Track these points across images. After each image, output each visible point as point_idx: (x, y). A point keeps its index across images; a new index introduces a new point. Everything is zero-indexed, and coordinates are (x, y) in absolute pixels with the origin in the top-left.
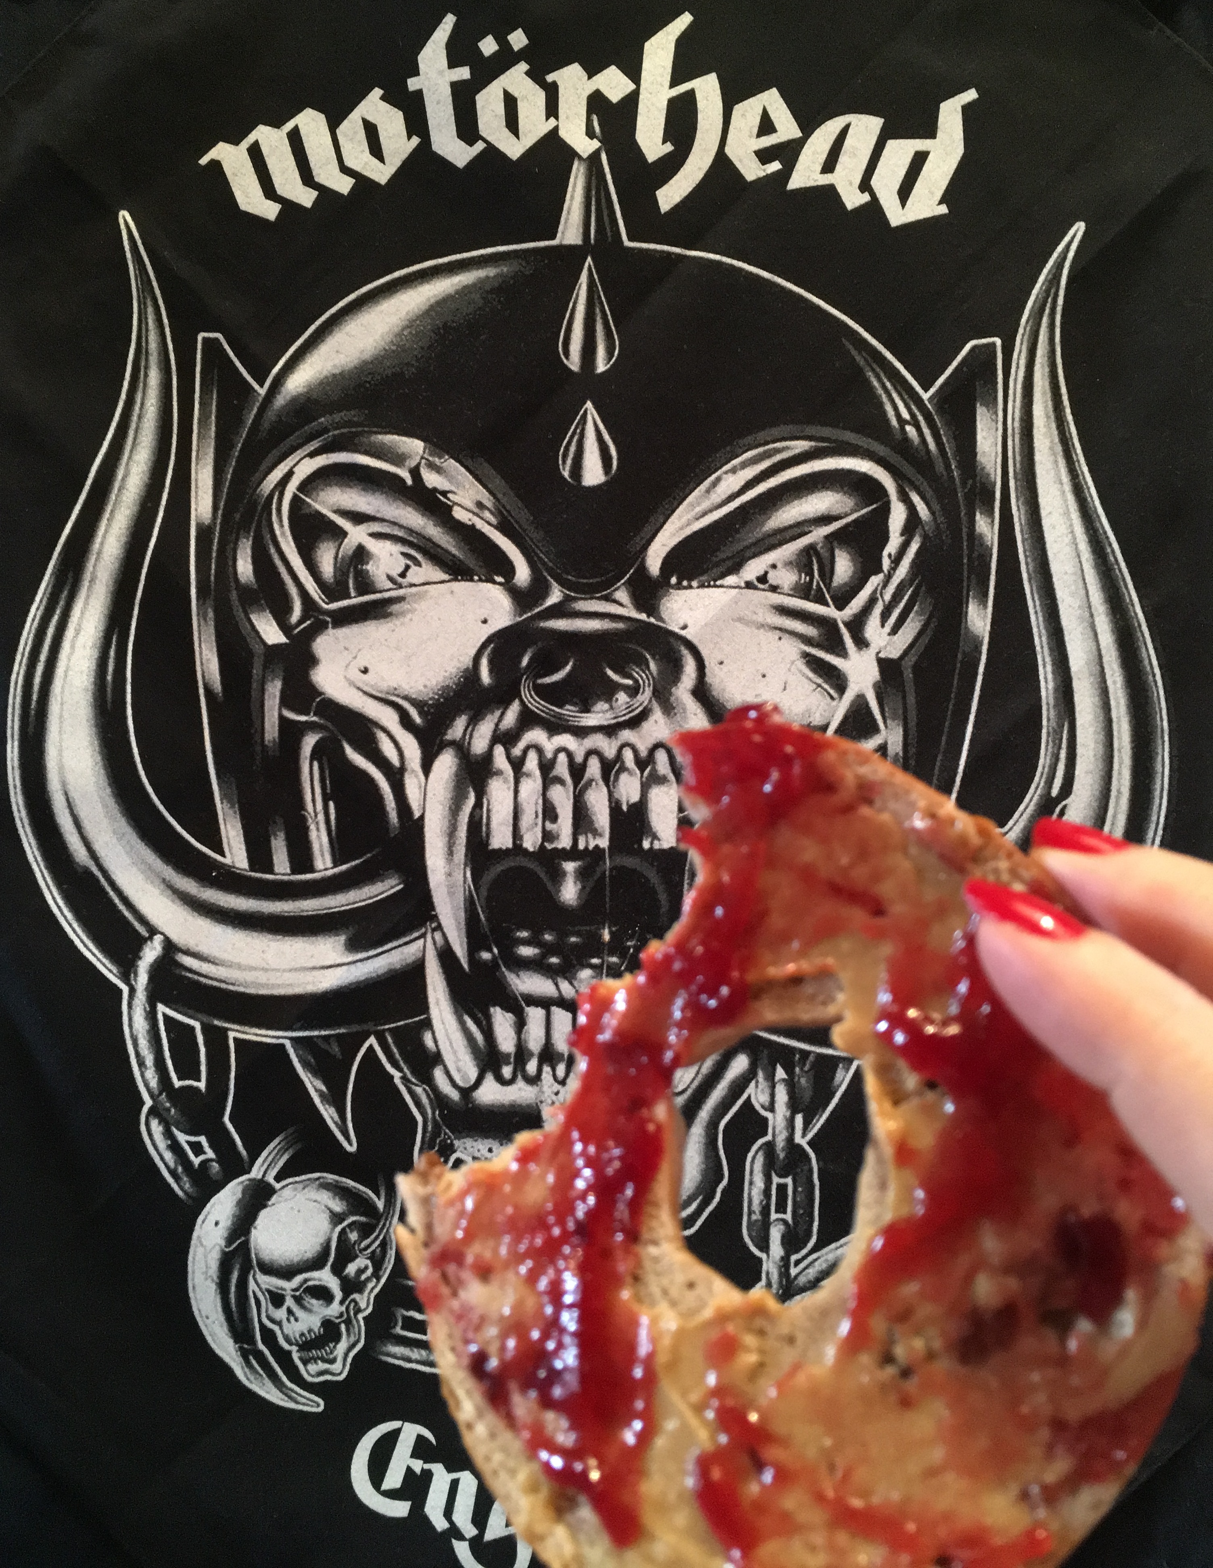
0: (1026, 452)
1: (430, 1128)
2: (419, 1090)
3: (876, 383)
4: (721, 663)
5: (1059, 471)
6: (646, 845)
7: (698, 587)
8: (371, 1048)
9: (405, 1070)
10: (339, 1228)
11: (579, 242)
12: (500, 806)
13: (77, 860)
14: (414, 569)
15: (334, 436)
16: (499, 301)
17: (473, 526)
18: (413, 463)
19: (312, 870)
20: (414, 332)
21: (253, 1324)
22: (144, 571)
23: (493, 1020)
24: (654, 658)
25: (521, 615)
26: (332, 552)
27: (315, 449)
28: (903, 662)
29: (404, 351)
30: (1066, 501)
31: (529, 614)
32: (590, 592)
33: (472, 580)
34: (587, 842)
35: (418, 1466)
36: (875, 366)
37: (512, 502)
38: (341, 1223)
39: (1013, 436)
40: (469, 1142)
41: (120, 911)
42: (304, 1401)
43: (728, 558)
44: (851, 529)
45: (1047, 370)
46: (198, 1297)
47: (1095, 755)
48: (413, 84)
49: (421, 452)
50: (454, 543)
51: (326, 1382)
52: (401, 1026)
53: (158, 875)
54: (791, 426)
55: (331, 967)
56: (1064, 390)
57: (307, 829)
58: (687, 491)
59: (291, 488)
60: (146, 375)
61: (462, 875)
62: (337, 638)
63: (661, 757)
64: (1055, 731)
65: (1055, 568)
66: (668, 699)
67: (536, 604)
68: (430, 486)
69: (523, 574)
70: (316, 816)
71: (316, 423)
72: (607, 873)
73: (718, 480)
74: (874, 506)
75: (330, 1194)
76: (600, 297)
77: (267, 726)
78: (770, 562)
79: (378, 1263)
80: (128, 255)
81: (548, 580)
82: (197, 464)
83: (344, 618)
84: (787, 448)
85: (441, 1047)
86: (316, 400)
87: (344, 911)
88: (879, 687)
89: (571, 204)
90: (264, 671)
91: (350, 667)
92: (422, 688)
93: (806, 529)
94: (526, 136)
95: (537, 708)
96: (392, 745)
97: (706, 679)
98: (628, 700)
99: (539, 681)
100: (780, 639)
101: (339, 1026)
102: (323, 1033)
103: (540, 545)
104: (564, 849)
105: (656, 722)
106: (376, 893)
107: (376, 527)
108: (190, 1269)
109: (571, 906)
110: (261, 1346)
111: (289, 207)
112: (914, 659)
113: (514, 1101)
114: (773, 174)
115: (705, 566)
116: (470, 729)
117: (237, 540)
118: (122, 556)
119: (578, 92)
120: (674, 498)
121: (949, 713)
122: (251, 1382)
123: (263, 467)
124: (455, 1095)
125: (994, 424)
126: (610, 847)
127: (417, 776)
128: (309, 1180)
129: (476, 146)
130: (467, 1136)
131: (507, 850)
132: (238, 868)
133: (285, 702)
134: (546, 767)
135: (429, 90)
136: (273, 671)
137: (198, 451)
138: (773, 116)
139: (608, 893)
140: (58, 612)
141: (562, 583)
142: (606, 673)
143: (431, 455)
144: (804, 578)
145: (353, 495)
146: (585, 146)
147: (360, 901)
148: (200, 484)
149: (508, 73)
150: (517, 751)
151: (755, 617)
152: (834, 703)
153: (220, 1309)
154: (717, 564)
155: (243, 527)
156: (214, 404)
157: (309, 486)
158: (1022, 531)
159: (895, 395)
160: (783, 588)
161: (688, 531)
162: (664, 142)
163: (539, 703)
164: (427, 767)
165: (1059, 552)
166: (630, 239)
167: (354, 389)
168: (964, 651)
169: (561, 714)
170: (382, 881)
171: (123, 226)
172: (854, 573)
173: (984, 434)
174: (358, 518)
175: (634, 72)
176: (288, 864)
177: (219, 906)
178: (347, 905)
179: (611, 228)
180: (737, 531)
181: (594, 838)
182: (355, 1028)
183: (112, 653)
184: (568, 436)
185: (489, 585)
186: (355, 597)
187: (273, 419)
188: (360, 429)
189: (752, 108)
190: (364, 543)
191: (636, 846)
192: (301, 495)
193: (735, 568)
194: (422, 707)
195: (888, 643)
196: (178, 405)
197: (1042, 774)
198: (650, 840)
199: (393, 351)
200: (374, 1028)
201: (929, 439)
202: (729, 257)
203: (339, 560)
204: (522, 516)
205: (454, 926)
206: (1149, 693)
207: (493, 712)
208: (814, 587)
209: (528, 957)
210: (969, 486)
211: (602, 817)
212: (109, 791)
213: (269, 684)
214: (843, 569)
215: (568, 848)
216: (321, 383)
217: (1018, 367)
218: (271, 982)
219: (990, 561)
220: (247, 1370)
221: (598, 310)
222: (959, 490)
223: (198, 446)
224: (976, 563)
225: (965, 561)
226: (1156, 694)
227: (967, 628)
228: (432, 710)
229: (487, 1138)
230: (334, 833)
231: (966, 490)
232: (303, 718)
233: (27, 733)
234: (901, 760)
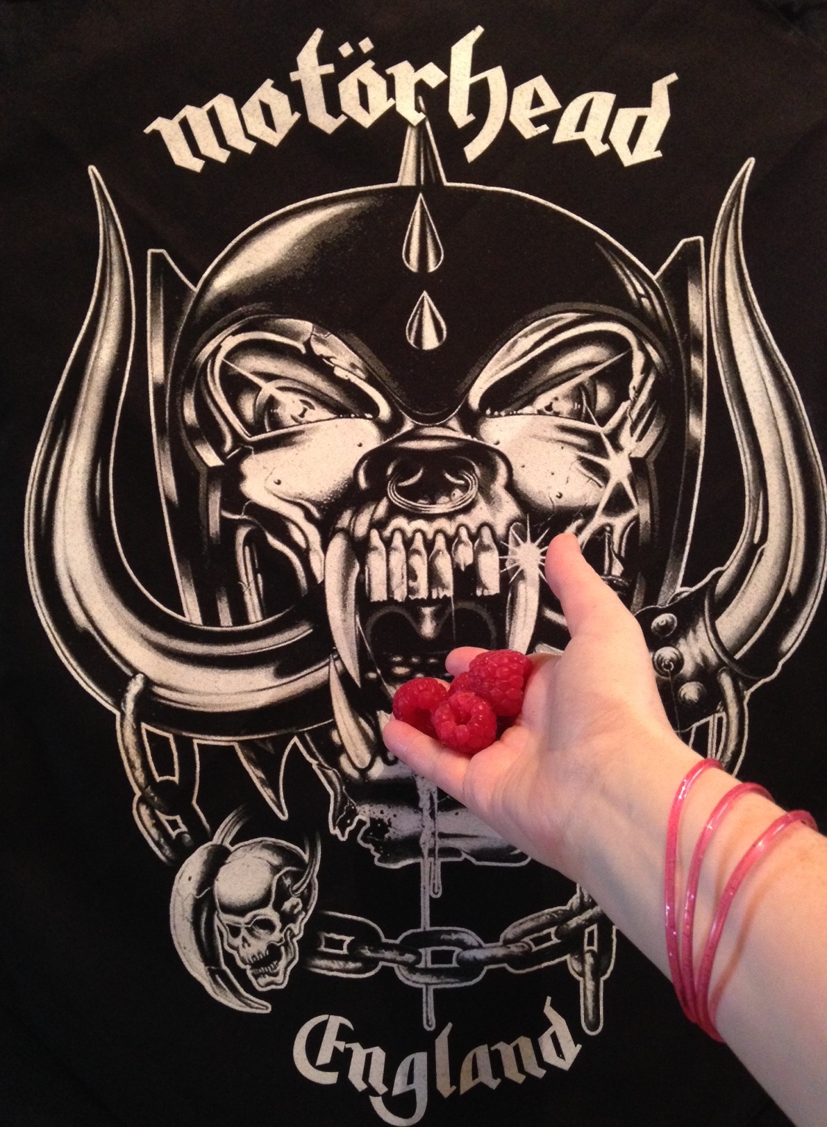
0: (722, 313)
1: (339, 799)
2: (330, 772)
3: (619, 272)
4: (523, 466)
5: (746, 325)
6: (479, 593)
7: (506, 416)
8: (295, 745)
9: (320, 759)
10: (278, 876)
11: (413, 183)
12: (377, 572)
13: (78, 623)
14: (309, 411)
15: (249, 320)
16: (360, 225)
17: (349, 380)
18: (306, 338)
19: (247, 622)
20: (301, 248)
21: (218, 950)
22: (118, 417)
23: (380, 720)
24: (477, 464)
25: (385, 440)
26: (252, 401)
27: (236, 330)
28: (647, 460)
29: (295, 261)
30: (752, 344)
31: (391, 439)
32: (432, 422)
33: (350, 417)
34: (438, 593)
35: (341, 1046)
36: (618, 260)
37: (375, 364)
38: (278, 872)
39: (714, 304)
40: (367, 807)
41: (110, 659)
42: (257, 1005)
43: (525, 395)
44: (607, 371)
45: (734, 258)
46: (178, 933)
47: (781, 514)
48: (294, 76)
49: (311, 330)
50: (337, 392)
51: (272, 990)
52: (316, 728)
53: (137, 632)
54: (562, 304)
55: (264, 689)
56: (746, 271)
57: (242, 594)
58: (495, 350)
59: (220, 358)
60: (111, 279)
61: (353, 621)
62: (258, 461)
63: (486, 533)
64: (754, 498)
65: (748, 388)
66: (489, 493)
67: (395, 432)
68: (318, 354)
69: (385, 412)
70: (249, 585)
71: (236, 311)
72: (453, 614)
73: (516, 342)
74: (622, 355)
75: (270, 852)
76: (429, 220)
77: (211, 523)
78: (554, 396)
79: (305, 899)
80: (97, 196)
81: (402, 415)
82: (151, 341)
83: (263, 446)
84: (561, 318)
85: (345, 741)
86: (235, 295)
87: (272, 650)
88: (632, 477)
89: (407, 158)
90: (207, 485)
91: (268, 480)
92: (319, 493)
93: (577, 372)
94: (373, 110)
95: (400, 503)
96: (300, 533)
97: (514, 478)
98: (462, 494)
99: (400, 484)
100: (562, 448)
101: (271, 731)
102: (261, 736)
103: (396, 391)
104: (422, 599)
105: (481, 508)
106: (293, 636)
107: (282, 383)
108: (171, 913)
109: (429, 638)
110: (224, 967)
111: (209, 162)
112: (654, 457)
113: (396, 776)
114: (543, 133)
115: (510, 401)
116: (353, 519)
117: (183, 394)
118: (101, 407)
119: (408, 81)
120: (486, 356)
121: (681, 492)
122: (217, 995)
123: (199, 343)
124: (355, 774)
125: (700, 295)
126: (454, 596)
127: (318, 554)
128: (254, 843)
129: (339, 118)
130: (365, 803)
131: (384, 601)
132: (194, 624)
133: (224, 506)
134: (408, 543)
135: (306, 79)
136: (214, 485)
137: (152, 332)
138: (541, 94)
139: (454, 627)
140: (57, 448)
141: (414, 417)
142: (445, 477)
143: (317, 332)
144: (577, 406)
145: (264, 361)
146: (415, 117)
147: (283, 643)
148: (154, 356)
149: (360, 68)
150: (387, 533)
151: (544, 434)
152: (601, 490)
153: (194, 941)
154: (518, 399)
155: (188, 385)
156: (162, 299)
157: (233, 356)
158: (723, 366)
159: (633, 279)
160: (563, 413)
161: (497, 378)
162: (468, 114)
163: (400, 499)
164: (325, 547)
165: (749, 379)
166: (448, 180)
167: (262, 287)
168: (688, 450)
169: (416, 506)
170: (298, 628)
171: (92, 177)
172: (611, 401)
173: (694, 302)
174: (269, 377)
175: (445, 66)
176: (230, 619)
177: (182, 651)
178: (274, 646)
179: (435, 174)
180: (530, 376)
181: (443, 591)
182: (284, 732)
183: (98, 476)
184: (412, 316)
185: (362, 420)
186: (269, 432)
187: (204, 308)
188: (267, 315)
189: (526, 89)
190: (274, 395)
191: (472, 594)
192: (228, 362)
193: (530, 401)
194: (320, 506)
195: (637, 447)
196: (135, 300)
197: (747, 528)
198: (481, 589)
199: (288, 261)
200: (295, 731)
201: (658, 307)
202: (516, 190)
203: (256, 407)
204: (382, 372)
205: (348, 657)
206: (814, 471)
207: (369, 507)
208: (584, 412)
209: (401, 675)
210: (685, 338)
211: (447, 576)
212: (101, 573)
213: (212, 494)
214: (603, 399)
215: (425, 598)
216: (238, 284)
217: (714, 256)
218: (222, 702)
219: (702, 388)
220: (214, 986)
221: (428, 230)
222: (679, 341)
223: (151, 328)
224: (693, 390)
225: (686, 389)
226: (818, 470)
227: (689, 434)
228: (327, 508)
229: (379, 803)
230: (262, 596)
231: (683, 341)
232: (237, 517)
233: (40, 534)
234: (650, 526)
